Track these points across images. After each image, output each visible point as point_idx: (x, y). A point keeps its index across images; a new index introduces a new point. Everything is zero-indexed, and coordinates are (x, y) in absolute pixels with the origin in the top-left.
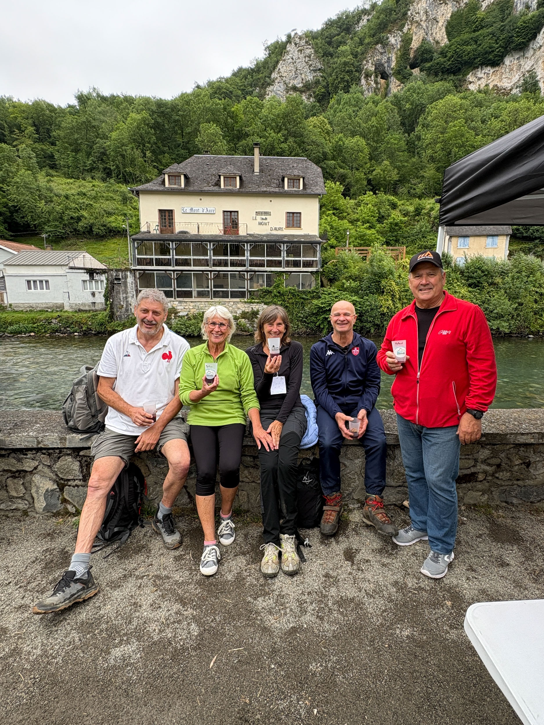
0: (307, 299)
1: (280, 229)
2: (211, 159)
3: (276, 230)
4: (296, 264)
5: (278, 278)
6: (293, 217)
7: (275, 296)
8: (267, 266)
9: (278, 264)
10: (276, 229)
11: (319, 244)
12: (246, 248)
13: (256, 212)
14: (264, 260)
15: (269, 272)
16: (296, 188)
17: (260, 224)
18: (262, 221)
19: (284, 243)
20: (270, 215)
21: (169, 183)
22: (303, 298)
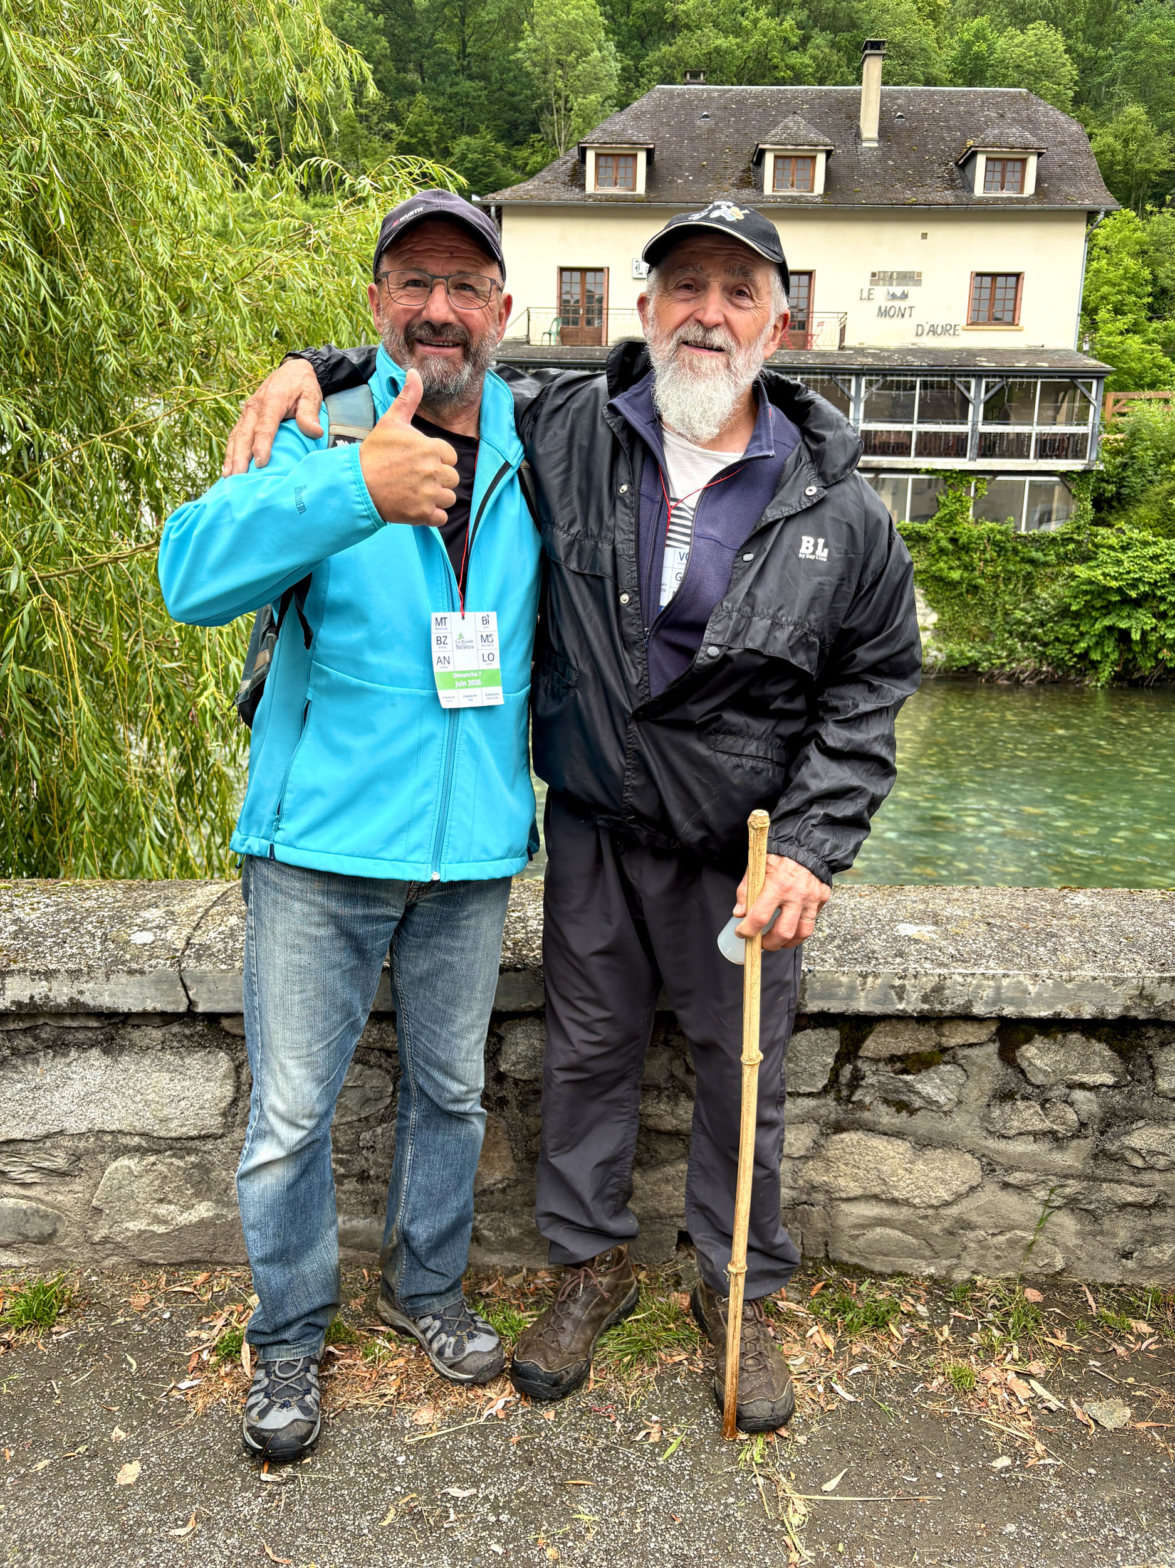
0: (1046, 564)
1: (949, 330)
2: (711, 99)
3: (934, 333)
4: (1017, 447)
5: (951, 492)
6: (993, 288)
7: (942, 551)
8: (919, 454)
9: (956, 446)
10: (933, 330)
11: (1099, 378)
12: (853, 393)
13: (874, 275)
14: (910, 434)
15: (927, 472)
16: (1012, 188)
17: (883, 313)
18: (889, 304)
19: (979, 375)
20: (918, 283)
21: (598, 181)
22: (1032, 561)
